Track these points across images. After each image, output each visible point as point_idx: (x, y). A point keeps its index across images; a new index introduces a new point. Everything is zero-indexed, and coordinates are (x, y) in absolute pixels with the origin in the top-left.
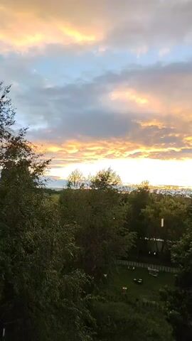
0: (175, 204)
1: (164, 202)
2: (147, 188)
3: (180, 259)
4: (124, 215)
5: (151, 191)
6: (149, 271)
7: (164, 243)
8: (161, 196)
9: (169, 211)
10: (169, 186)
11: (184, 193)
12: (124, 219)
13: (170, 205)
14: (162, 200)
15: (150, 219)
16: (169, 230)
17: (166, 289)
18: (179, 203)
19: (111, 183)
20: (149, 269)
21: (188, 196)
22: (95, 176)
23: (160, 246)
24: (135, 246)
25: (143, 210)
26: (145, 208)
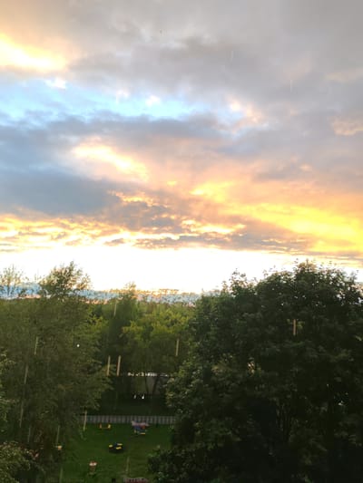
0: (174, 317)
1: (158, 315)
2: (132, 293)
3: (179, 399)
4: (94, 338)
5: (139, 299)
6: (133, 427)
7: (157, 379)
8: (153, 305)
9: (166, 328)
10: (166, 290)
11: (185, 299)
12: (95, 346)
13: (167, 318)
14: (155, 312)
15: (136, 342)
16: (164, 357)
17: (158, 451)
18: (179, 315)
19: (74, 287)
20: (134, 423)
21: (191, 304)
22: (48, 275)
23: (151, 384)
24: (112, 389)
25: (125, 329)
26: (129, 325)
